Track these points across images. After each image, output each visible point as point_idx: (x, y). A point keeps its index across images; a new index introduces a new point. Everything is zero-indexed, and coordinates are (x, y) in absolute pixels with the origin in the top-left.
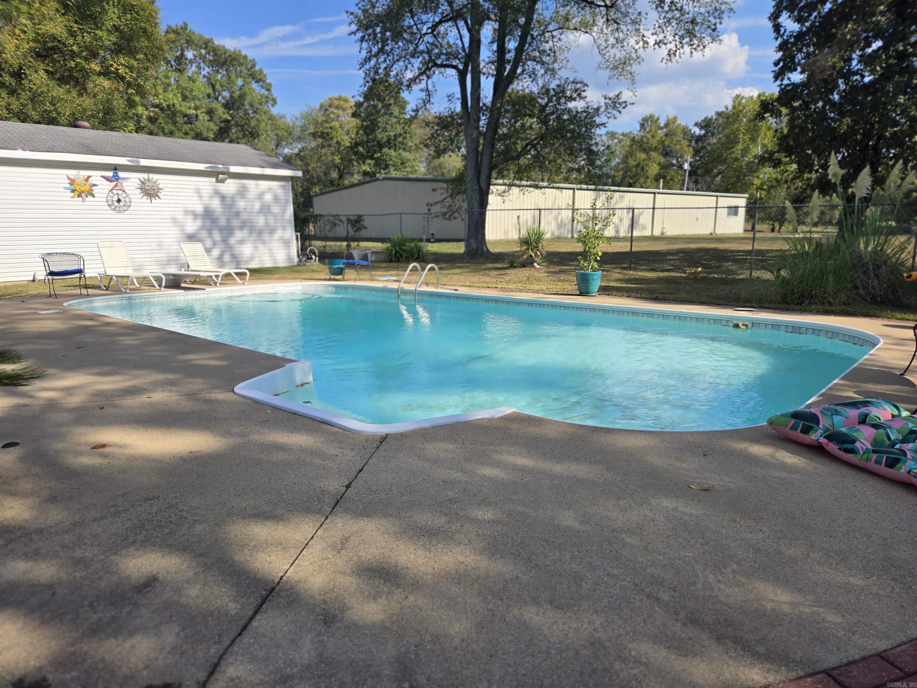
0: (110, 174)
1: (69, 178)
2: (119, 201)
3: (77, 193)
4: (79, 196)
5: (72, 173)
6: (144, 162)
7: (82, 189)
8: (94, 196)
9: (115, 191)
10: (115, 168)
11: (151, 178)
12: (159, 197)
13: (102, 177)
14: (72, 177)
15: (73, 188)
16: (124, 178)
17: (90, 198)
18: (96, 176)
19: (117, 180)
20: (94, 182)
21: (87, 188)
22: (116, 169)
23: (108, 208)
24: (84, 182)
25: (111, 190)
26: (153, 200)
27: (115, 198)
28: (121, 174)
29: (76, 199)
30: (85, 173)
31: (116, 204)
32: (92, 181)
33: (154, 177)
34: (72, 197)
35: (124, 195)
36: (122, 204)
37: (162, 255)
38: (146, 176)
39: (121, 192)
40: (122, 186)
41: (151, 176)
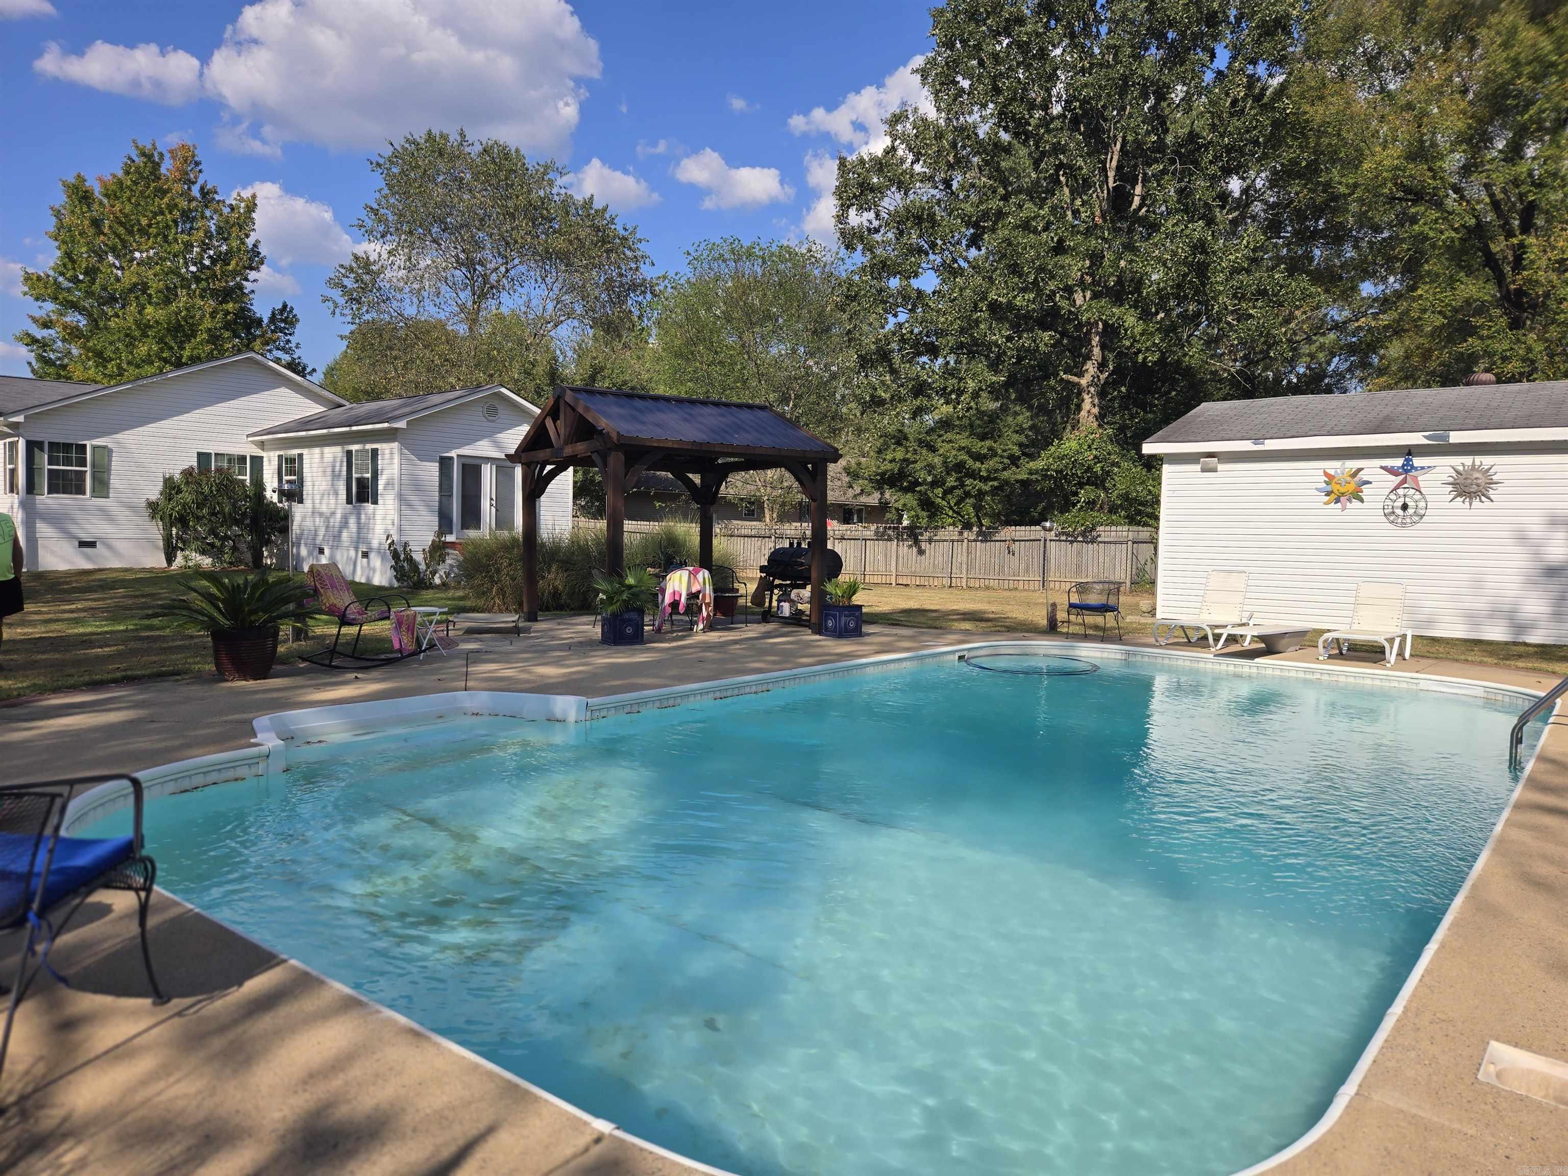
0: (1398, 462)
1: (1326, 474)
2: (1405, 507)
3: (1333, 496)
4: (1337, 501)
5: (1333, 466)
6: (1456, 437)
7: (1342, 490)
8: (1362, 501)
9: (1401, 491)
10: (1409, 452)
11: (1477, 463)
12: (1489, 498)
13: (1382, 467)
14: (1332, 472)
15: (1329, 488)
16: (1423, 468)
17: (1356, 504)
18: (1371, 468)
19: (1407, 472)
20: (1365, 478)
21: (1351, 487)
22: (1409, 454)
23: (1384, 519)
24: (1349, 479)
25: (1395, 489)
26: (1476, 503)
27: (1399, 503)
28: (1417, 462)
29: (1332, 505)
30: (1353, 464)
31: (1399, 512)
32: (1363, 476)
33: (1486, 461)
34: (1325, 503)
35: (1418, 496)
36: (1410, 511)
37: (1481, 604)
38: (1468, 460)
39: (1412, 491)
40: (1417, 482)
41: (1478, 459)
